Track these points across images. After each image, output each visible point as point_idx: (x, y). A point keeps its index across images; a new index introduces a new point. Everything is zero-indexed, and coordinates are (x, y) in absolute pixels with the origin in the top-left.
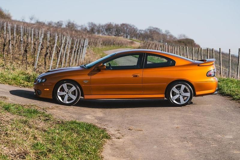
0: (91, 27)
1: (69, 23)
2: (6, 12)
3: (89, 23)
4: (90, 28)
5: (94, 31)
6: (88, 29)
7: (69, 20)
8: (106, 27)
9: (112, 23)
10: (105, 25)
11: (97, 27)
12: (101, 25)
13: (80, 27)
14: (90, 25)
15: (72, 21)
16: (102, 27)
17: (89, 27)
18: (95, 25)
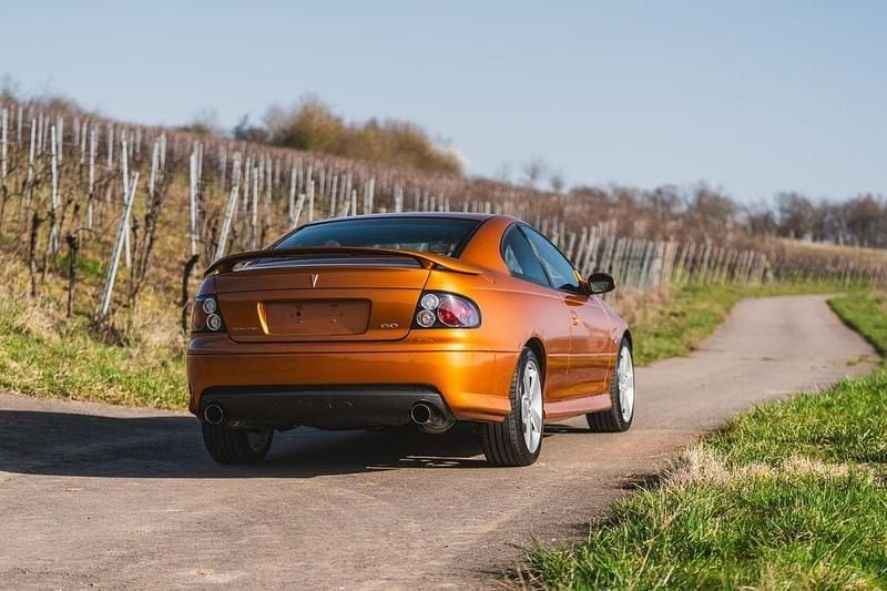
0: (788, 211)
1: (701, 195)
2: (438, 147)
3: (783, 196)
4: (787, 216)
5: (802, 227)
6: (777, 216)
7: (702, 183)
8: (849, 213)
9: (875, 198)
10: (846, 207)
11: (813, 210)
12: (831, 204)
13: (745, 209)
14: (787, 206)
15: (713, 187)
16: (835, 210)
17: (782, 210)
18: (806, 204)
